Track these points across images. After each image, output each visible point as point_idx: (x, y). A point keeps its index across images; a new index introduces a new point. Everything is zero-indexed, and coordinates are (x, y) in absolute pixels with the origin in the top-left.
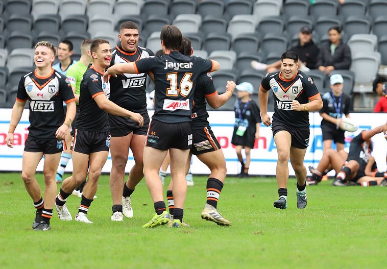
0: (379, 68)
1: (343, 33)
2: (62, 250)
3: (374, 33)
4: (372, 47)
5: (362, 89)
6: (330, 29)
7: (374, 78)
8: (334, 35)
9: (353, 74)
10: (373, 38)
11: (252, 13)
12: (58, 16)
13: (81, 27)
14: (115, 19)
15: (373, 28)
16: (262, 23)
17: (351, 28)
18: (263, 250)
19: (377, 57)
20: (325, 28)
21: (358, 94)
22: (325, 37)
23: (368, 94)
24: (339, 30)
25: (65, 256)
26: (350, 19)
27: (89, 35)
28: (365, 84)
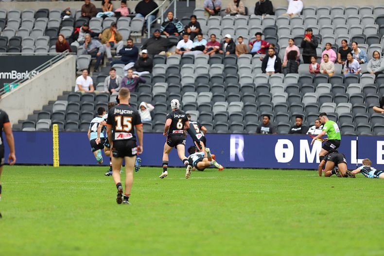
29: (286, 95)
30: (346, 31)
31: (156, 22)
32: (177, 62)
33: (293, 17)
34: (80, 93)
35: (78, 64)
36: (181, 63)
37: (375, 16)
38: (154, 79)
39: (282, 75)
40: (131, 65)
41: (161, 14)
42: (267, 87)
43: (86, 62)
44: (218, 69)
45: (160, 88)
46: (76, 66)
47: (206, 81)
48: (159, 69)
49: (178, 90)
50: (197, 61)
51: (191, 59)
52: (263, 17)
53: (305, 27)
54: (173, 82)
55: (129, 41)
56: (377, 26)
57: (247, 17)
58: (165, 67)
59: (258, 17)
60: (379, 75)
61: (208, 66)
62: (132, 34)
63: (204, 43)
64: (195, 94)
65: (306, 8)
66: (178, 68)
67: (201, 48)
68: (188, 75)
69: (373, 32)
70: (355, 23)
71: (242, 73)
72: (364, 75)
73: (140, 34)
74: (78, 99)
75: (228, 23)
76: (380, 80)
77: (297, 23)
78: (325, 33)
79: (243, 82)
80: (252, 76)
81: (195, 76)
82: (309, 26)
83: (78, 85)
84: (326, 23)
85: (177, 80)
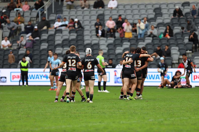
0: (179, 56)
1: (169, 47)
2: (93, 107)
3: (178, 47)
4: (177, 51)
5: (174, 62)
6: (165, 46)
7: (178, 59)
8: (167, 47)
9: (172, 58)
10: (177, 48)
11: (144, 41)
12: (91, 43)
13: (97, 46)
14: (107, 44)
15: (177, 45)
16: (147, 44)
17: (171, 45)
18: (148, 106)
19: (179, 53)
20: (164, 45)
21: (174, 64)
22: (164, 48)
23: (176, 63)
24: (168, 46)
25: (94, 108)
26: (171, 43)
27: (99, 48)
28: (175, 60)
29: (107, 49)
30: (138, 16)
31: (44, 12)
32: (53, 33)
33: (113, 9)
34: (4, 49)
35: (3, 34)
36: (55, 33)
37: (153, 8)
38: (41, 41)
39: (105, 39)
40: (30, 34)
41: (46, 8)
42: (98, 45)
43: (7, 34)
44: (74, 36)
45: (44, 46)
46: (2, 35)
47: (67, 42)
48: (44, 36)
49: (53, 47)
50: (63, 32)
51: (61, 31)
52: (97, 9)
53: (118, 14)
54: (51, 43)
55: (30, 22)
56: (154, 13)
57: (89, 10)
58: (47, 35)
59: (95, 9)
60: (154, 38)
61: (68, 35)
62: (32, 19)
63: (67, 23)
64: (61, 49)
65: (119, 4)
66: (53, 36)
67: (66, 25)
68: (59, 39)
69: (152, 16)
70: (143, 12)
71: (86, 38)
72: (147, 38)
73: (35, 19)
74: (3, 52)
75: (80, 13)
76: (155, 41)
77: (114, 12)
78: (129, 17)
79: (86, 42)
80: (91, 39)
81: (62, 40)
82: (121, 14)
83: (3, 45)
84: (129, 12)
85: (53, 42)
